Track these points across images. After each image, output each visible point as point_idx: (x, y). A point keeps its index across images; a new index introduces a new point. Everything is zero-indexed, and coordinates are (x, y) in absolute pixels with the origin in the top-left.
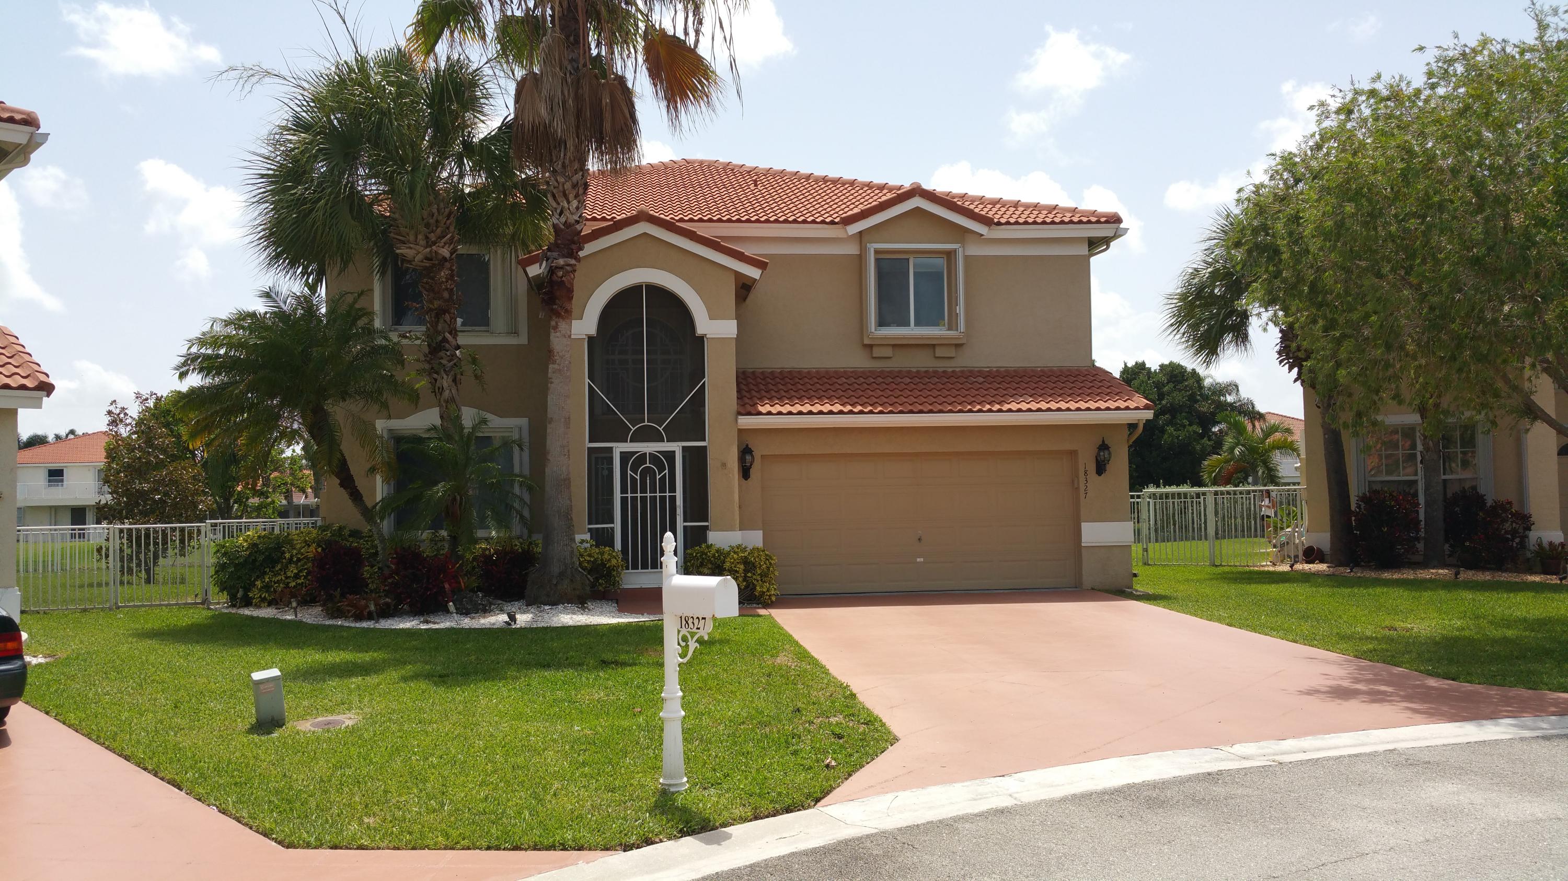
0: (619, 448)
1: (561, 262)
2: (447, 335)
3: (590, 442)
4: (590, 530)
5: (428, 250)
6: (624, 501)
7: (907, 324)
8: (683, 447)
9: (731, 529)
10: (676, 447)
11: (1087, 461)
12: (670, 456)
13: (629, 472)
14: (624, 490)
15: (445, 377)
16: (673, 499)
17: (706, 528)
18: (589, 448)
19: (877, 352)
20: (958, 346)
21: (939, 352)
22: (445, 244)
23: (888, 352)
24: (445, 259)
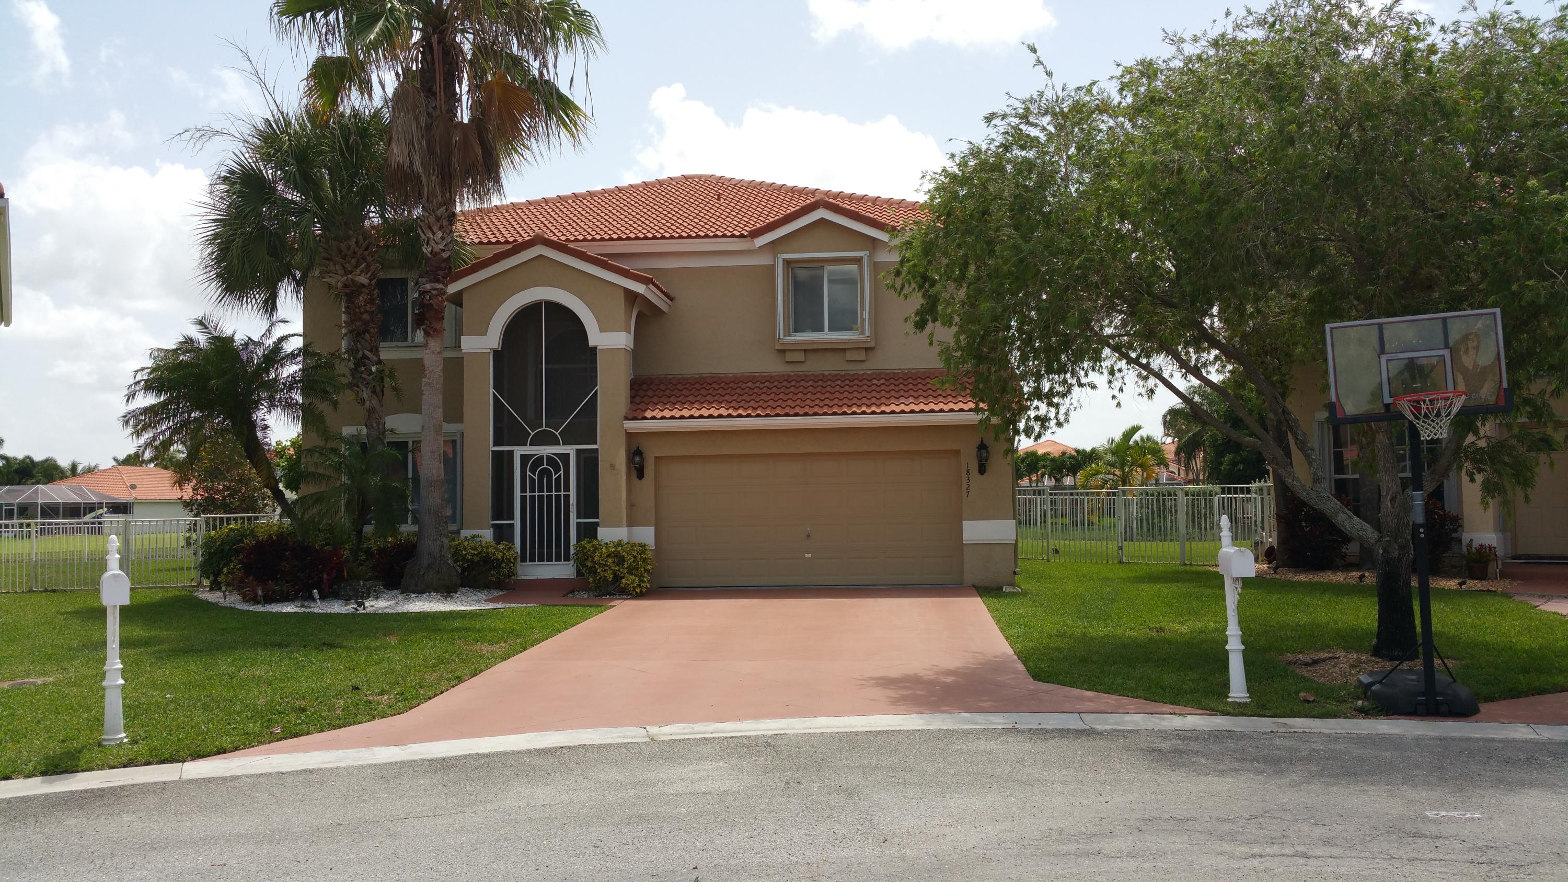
0: (519, 451)
1: (428, 286)
2: (367, 353)
3: (494, 445)
4: (493, 525)
5: (345, 278)
6: (523, 499)
7: (822, 330)
8: (577, 450)
9: (619, 525)
10: (570, 450)
11: (970, 459)
12: (565, 457)
13: (528, 473)
14: (523, 489)
15: (364, 389)
16: (567, 497)
17: (597, 524)
18: (493, 452)
19: (790, 357)
20: (867, 349)
21: (850, 356)
22: (361, 272)
23: (800, 357)
24: (363, 286)
